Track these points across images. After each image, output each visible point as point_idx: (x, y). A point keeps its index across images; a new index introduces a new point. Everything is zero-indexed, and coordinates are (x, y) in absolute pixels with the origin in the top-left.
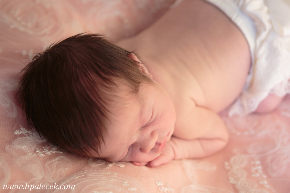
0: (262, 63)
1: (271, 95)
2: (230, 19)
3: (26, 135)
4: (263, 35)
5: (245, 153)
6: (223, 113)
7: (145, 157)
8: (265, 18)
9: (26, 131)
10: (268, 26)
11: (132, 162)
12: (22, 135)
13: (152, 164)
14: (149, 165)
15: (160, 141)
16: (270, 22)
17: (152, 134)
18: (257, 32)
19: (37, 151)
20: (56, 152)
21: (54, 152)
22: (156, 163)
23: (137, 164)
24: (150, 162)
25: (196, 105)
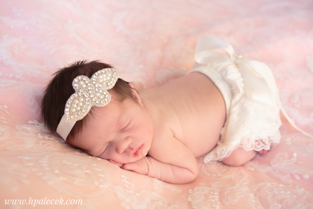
0: (234, 118)
1: (240, 148)
2: (214, 84)
3: (36, 125)
4: (238, 97)
5: (210, 186)
6: (200, 158)
7: (119, 157)
8: (240, 84)
9: (38, 123)
10: (241, 91)
11: (108, 160)
12: (33, 124)
13: (125, 167)
14: (123, 167)
15: (132, 146)
16: (244, 89)
18: (233, 95)
19: (38, 134)
20: (54, 140)
21: (52, 139)
22: (128, 167)
23: (113, 162)
24: (124, 164)
25: (174, 136)
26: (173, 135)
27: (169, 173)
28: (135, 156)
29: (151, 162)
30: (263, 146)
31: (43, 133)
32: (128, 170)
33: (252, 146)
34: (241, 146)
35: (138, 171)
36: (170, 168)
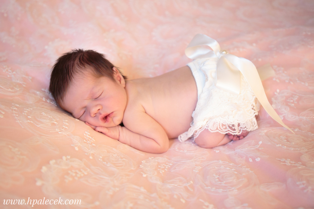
11: (85, 122)
14: (95, 129)
15: (102, 112)
17: (97, 105)
20: (54, 104)
21: (52, 103)
22: (98, 129)
23: (88, 124)
24: (96, 127)
25: (146, 113)
26: (144, 111)
27: (136, 140)
28: (105, 122)
29: (123, 130)
30: (229, 131)
31: (47, 98)
32: (99, 132)
33: (217, 129)
34: (207, 128)
35: (109, 134)
36: (138, 136)
